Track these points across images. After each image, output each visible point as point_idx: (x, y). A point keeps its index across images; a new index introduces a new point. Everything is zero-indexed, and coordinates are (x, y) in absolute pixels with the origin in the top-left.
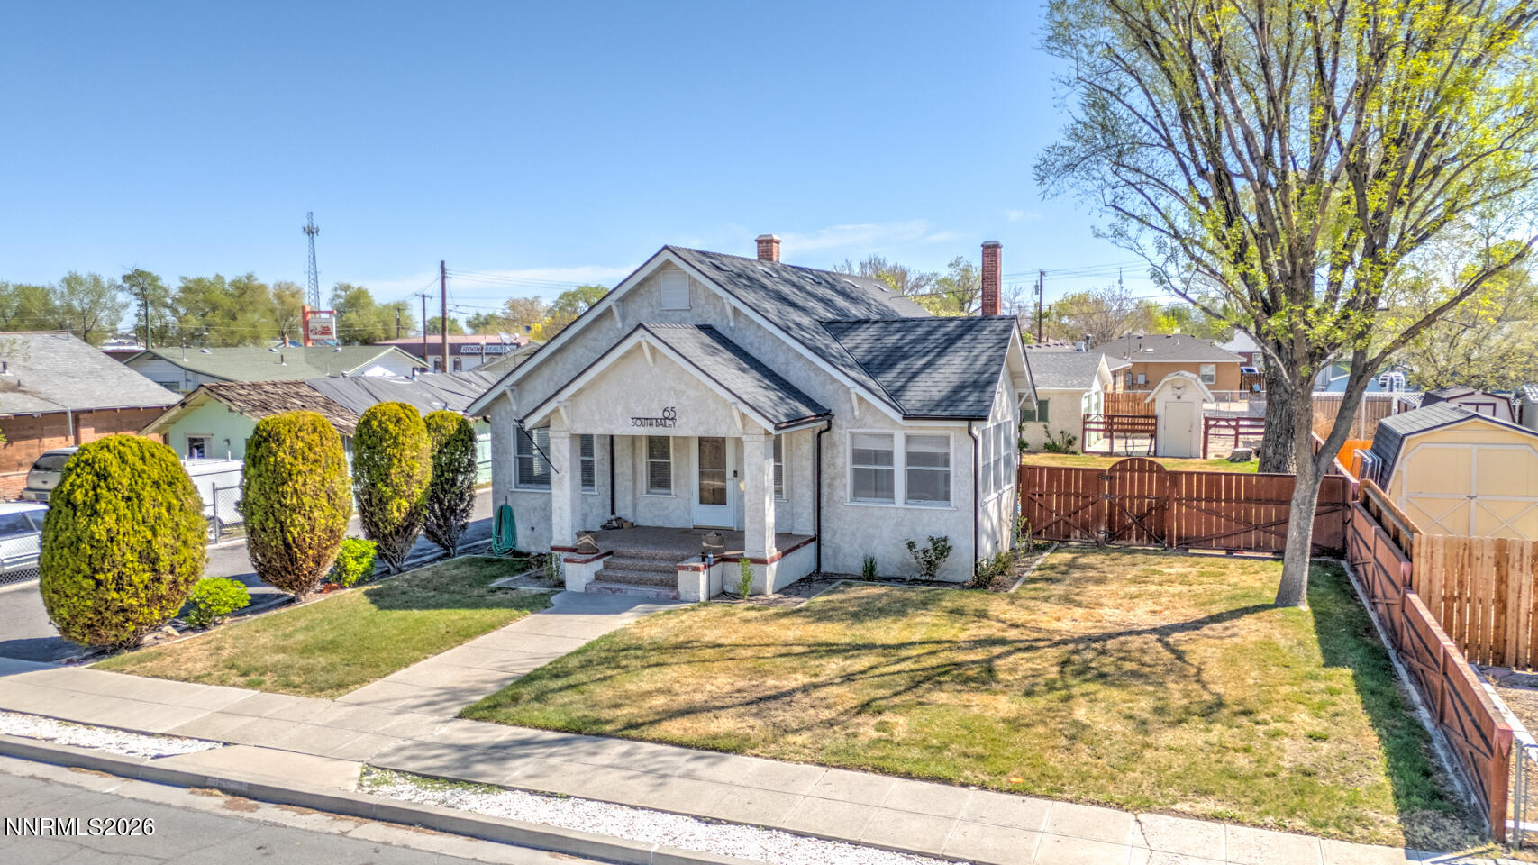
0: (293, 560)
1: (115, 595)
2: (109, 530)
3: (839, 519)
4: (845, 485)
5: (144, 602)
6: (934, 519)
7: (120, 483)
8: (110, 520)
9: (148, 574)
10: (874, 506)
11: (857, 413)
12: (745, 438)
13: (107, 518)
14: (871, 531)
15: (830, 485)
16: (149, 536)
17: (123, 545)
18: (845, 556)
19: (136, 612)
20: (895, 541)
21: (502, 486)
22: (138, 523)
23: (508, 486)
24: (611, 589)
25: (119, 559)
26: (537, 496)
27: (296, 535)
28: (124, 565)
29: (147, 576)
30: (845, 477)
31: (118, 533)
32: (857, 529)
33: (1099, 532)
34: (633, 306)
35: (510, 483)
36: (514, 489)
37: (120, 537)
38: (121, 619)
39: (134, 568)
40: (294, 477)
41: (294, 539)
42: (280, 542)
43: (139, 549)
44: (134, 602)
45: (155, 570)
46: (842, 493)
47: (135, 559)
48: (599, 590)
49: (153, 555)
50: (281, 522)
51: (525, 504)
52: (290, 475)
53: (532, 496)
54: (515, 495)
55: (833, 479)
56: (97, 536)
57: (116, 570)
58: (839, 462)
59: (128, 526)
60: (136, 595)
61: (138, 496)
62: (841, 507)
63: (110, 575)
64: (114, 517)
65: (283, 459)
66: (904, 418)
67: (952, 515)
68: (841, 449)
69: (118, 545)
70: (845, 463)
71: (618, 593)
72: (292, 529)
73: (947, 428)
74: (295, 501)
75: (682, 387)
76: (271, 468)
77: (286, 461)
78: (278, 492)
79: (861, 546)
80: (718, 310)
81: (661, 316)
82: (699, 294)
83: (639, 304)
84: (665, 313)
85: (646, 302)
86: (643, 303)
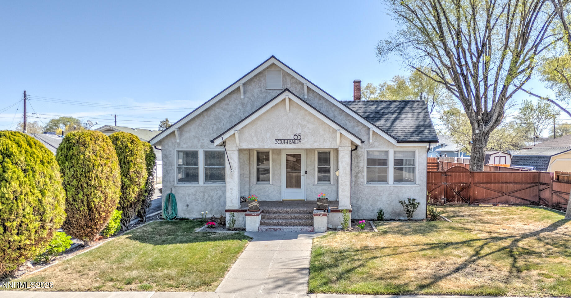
0: (92, 219)
1: (16, 238)
2: (14, 192)
3: (360, 193)
4: (364, 176)
5: (33, 243)
6: (408, 190)
7: (19, 160)
8: (15, 184)
9: (38, 223)
10: (379, 185)
11: (371, 141)
12: (340, 148)
13: (13, 184)
14: (377, 197)
15: (356, 176)
16: (40, 197)
17: (24, 202)
18: (363, 210)
19: (27, 250)
20: (388, 202)
21: (168, 183)
22: (33, 188)
23: (172, 183)
24: (274, 229)
25: (22, 211)
26: (190, 188)
27: (97, 203)
28: (24, 216)
29: (38, 224)
30: (363, 172)
31: (21, 194)
32: (370, 197)
33: (441, 199)
34: (250, 87)
35: (174, 181)
36: (176, 185)
37: (23, 196)
38: (18, 254)
39: (30, 219)
40: (96, 168)
41: (95, 205)
42: (86, 208)
43: (34, 205)
44: (28, 242)
45: (41, 220)
46: (362, 180)
47: (31, 212)
48: (267, 230)
49: (42, 210)
50: (87, 195)
51: (183, 192)
52: (93, 166)
53: (187, 188)
54: (176, 188)
55: (358, 173)
56: (7, 196)
57: (19, 220)
58: (361, 165)
59: (27, 189)
60: (29, 238)
61: (32, 169)
62: (362, 186)
63: (15, 223)
64: (18, 183)
65: (89, 156)
66: (398, 142)
67: (417, 188)
68: (362, 158)
69: (22, 202)
70: (364, 165)
71: (278, 231)
72: (94, 200)
73: (414, 147)
74: (96, 182)
75: (305, 123)
76: (81, 161)
77: (91, 157)
78: (86, 177)
79: (371, 205)
80: (298, 90)
81: (266, 92)
82: (287, 81)
83: (254, 86)
84: (268, 91)
85: (257, 85)
86: (255, 86)
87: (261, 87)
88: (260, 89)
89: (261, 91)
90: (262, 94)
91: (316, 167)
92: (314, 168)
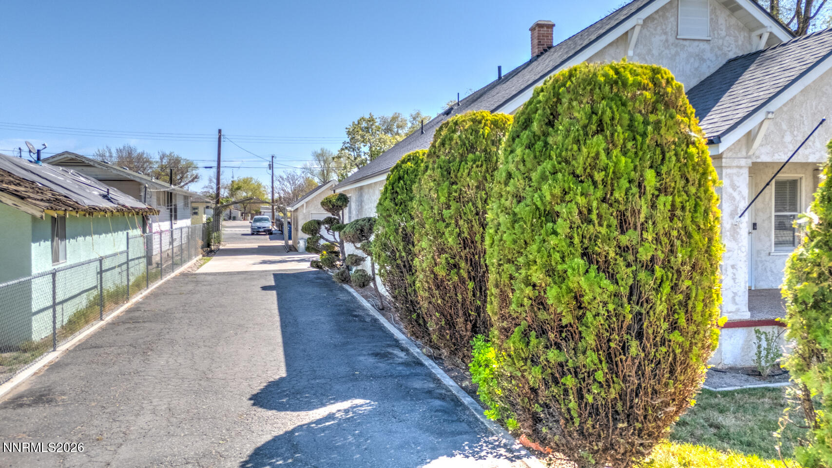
80: (740, 43)
81: (676, 46)
82: (720, 23)
83: (652, 30)
84: (681, 42)
85: (659, 28)
86: (655, 30)
87: (666, 33)
88: (664, 37)
89: (667, 41)
90: (667, 48)
91: (773, 214)
92: (771, 217)
